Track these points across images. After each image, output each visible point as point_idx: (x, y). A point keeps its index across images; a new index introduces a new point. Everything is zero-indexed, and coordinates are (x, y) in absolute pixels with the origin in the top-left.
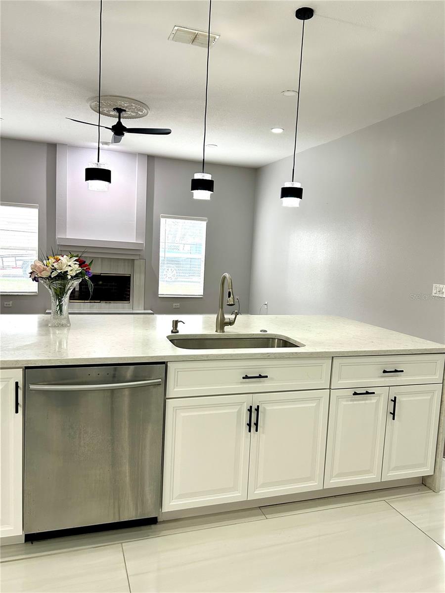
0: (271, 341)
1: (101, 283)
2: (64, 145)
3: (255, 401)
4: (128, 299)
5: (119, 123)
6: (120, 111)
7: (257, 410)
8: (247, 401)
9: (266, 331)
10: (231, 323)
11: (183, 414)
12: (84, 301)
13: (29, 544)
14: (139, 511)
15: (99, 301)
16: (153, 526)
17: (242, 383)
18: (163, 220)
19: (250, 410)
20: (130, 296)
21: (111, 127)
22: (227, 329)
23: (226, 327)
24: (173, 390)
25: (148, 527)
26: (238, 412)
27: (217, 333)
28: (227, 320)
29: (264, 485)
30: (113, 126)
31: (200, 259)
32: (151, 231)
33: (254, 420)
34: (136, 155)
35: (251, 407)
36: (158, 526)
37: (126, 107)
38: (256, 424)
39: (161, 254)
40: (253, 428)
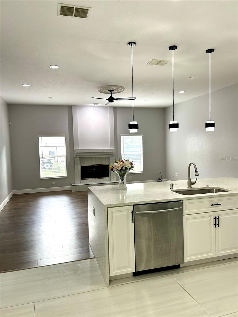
0: (212, 190)
1: (94, 169)
2: (76, 106)
3: (217, 214)
4: (108, 176)
5: (111, 96)
6: (111, 91)
7: (218, 218)
8: (213, 215)
9: (209, 186)
10: (194, 183)
11: (190, 221)
12: (88, 179)
13: (135, 277)
14: (176, 261)
15: (95, 178)
16: (179, 269)
17: (210, 207)
18: (122, 137)
19: (215, 218)
20: (109, 175)
21: (108, 99)
22: (193, 186)
23: (192, 185)
24: (185, 211)
25: (177, 269)
26: (210, 219)
27: (188, 188)
28: (192, 182)
29: (222, 250)
30: (108, 98)
31: (140, 154)
32: (117, 142)
33: (217, 223)
34: (108, 107)
35: (215, 217)
36: (181, 269)
37: (115, 89)
38: (218, 224)
39: (122, 153)
40: (217, 226)
